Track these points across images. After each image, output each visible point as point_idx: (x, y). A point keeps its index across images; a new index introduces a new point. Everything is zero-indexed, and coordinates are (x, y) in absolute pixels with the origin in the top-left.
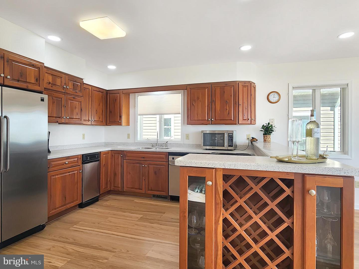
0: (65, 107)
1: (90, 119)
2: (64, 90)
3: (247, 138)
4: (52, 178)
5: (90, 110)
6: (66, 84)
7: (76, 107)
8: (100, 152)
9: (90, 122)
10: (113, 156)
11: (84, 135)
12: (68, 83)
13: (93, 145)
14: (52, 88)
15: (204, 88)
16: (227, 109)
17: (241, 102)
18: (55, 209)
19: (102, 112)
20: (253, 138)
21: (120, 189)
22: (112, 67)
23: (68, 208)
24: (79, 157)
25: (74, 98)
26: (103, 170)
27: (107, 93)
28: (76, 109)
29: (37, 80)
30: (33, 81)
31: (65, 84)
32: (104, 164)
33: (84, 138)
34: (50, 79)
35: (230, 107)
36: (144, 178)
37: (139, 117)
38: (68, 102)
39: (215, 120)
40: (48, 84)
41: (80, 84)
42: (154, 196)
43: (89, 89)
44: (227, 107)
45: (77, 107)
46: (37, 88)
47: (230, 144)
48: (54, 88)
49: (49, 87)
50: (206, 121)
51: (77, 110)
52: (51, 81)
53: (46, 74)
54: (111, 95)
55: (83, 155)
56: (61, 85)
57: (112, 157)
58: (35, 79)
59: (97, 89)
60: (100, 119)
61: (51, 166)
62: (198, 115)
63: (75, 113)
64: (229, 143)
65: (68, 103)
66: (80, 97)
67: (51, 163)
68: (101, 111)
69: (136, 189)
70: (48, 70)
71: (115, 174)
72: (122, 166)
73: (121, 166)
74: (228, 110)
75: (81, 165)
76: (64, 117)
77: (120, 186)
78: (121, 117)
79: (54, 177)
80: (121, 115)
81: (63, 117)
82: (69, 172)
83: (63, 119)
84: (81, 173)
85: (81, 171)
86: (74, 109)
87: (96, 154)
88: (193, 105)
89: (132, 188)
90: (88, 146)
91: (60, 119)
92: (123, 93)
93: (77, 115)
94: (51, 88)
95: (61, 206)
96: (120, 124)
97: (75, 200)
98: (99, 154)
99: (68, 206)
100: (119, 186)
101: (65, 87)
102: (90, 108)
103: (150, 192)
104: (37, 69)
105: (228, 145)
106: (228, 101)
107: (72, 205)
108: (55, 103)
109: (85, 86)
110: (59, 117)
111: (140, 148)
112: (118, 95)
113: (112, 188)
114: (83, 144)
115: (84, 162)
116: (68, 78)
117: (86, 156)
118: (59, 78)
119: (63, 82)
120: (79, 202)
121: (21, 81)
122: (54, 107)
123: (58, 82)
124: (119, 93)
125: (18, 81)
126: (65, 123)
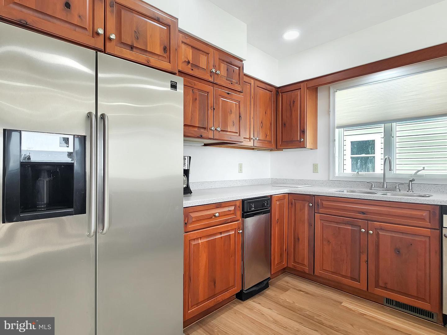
0: (214, 109)
1: (252, 137)
2: (211, 77)
4: (192, 244)
5: (252, 120)
7: (231, 111)
8: (271, 195)
9: (252, 141)
10: (292, 204)
11: (241, 166)
12: (219, 65)
13: (253, 183)
14: (193, 71)
18: (197, 304)
19: (270, 125)
21: (307, 269)
22: (291, 35)
23: (218, 301)
24: (238, 203)
25: (228, 93)
26: (276, 230)
27: (277, 92)
28: (232, 114)
29: (165, 49)
30: (158, 50)
31: (214, 66)
32: (277, 219)
33: (241, 171)
34: (189, 54)
36: (364, 257)
37: (337, 131)
38: (219, 100)
40: (186, 64)
41: (238, 69)
42: (389, 301)
43: (251, 84)
45: (234, 110)
46: (165, 65)
48: (196, 73)
49: (187, 69)
51: (233, 116)
52: (190, 59)
53: (183, 46)
54: (285, 95)
55: (243, 201)
56: (207, 68)
57: (290, 205)
58: (162, 47)
59: (262, 84)
60: (268, 137)
61: (190, 221)
63: (230, 123)
65: (219, 102)
67: (191, 214)
68: (268, 125)
69: (343, 276)
70: (187, 39)
71: (297, 240)
72: (312, 225)
73: (310, 225)
75: (241, 219)
76: (213, 129)
77: (306, 262)
78: (303, 132)
79: (195, 242)
80: (304, 129)
81: (210, 129)
82: (221, 233)
83: (210, 131)
84: (241, 235)
85: (241, 231)
86: (229, 115)
87: (265, 200)
89: (333, 273)
90: (247, 185)
91: (206, 132)
92: (308, 88)
93: (234, 125)
94: (191, 72)
95: (208, 299)
96: (301, 145)
97: (230, 286)
98: (269, 199)
99: (220, 298)
100: (305, 264)
101: (214, 72)
102: (251, 118)
103: (379, 291)
104: (165, 27)
107: (227, 295)
108: (197, 101)
109: (246, 79)
110: (204, 128)
111: (343, 191)
112: (299, 93)
113: (291, 264)
114: (240, 181)
115: (246, 214)
117: (249, 203)
118: (205, 54)
119: (212, 63)
120: (236, 289)
121: (136, 48)
122: (196, 108)
123: (203, 61)
124: (301, 89)
125: (132, 47)
126: (213, 139)
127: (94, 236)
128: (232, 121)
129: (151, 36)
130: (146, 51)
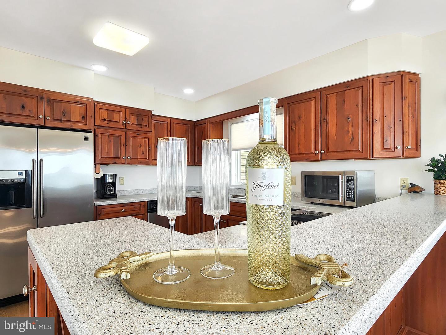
0: (126, 145)
2: (124, 126)
3: (401, 184)
6: (127, 119)
7: (141, 145)
10: (193, 204)
14: (108, 125)
15: (310, 99)
16: (350, 131)
17: (377, 116)
20: (413, 185)
22: (189, 91)
24: (143, 204)
25: (138, 134)
27: (194, 124)
28: (141, 147)
29: (83, 118)
30: (78, 119)
34: (106, 115)
35: (355, 127)
37: (232, 152)
39: (328, 152)
40: (103, 121)
41: (147, 117)
43: (167, 122)
44: (349, 128)
45: (143, 144)
47: (349, 196)
48: (111, 125)
49: (105, 124)
50: (313, 155)
51: (143, 148)
52: (106, 118)
53: (101, 111)
54: (199, 127)
55: (148, 201)
56: (120, 121)
58: (81, 117)
59: (178, 121)
61: (103, 214)
62: (300, 146)
63: (139, 152)
64: (347, 194)
65: (130, 141)
66: (148, 133)
70: (103, 106)
73: (201, 218)
74: (350, 134)
75: (146, 214)
81: (123, 158)
86: (139, 147)
88: (292, 129)
91: (119, 160)
92: (210, 123)
93: (143, 154)
94: (107, 125)
101: (126, 123)
104: (83, 105)
105: (346, 197)
106: (351, 116)
108: (112, 142)
109: (154, 118)
110: (118, 158)
115: (149, 211)
116: (130, 111)
117: (152, 203)
118: (118, 112)
121: (64, 120)
122: (111, 146)
123: (116, 117)
124: (206, 123)
125: (61, 121)
126: (126, 164)
127: (37, 218)
128: (142, 151)
129: (73, 113)
130: (70, 121)
